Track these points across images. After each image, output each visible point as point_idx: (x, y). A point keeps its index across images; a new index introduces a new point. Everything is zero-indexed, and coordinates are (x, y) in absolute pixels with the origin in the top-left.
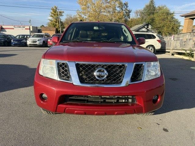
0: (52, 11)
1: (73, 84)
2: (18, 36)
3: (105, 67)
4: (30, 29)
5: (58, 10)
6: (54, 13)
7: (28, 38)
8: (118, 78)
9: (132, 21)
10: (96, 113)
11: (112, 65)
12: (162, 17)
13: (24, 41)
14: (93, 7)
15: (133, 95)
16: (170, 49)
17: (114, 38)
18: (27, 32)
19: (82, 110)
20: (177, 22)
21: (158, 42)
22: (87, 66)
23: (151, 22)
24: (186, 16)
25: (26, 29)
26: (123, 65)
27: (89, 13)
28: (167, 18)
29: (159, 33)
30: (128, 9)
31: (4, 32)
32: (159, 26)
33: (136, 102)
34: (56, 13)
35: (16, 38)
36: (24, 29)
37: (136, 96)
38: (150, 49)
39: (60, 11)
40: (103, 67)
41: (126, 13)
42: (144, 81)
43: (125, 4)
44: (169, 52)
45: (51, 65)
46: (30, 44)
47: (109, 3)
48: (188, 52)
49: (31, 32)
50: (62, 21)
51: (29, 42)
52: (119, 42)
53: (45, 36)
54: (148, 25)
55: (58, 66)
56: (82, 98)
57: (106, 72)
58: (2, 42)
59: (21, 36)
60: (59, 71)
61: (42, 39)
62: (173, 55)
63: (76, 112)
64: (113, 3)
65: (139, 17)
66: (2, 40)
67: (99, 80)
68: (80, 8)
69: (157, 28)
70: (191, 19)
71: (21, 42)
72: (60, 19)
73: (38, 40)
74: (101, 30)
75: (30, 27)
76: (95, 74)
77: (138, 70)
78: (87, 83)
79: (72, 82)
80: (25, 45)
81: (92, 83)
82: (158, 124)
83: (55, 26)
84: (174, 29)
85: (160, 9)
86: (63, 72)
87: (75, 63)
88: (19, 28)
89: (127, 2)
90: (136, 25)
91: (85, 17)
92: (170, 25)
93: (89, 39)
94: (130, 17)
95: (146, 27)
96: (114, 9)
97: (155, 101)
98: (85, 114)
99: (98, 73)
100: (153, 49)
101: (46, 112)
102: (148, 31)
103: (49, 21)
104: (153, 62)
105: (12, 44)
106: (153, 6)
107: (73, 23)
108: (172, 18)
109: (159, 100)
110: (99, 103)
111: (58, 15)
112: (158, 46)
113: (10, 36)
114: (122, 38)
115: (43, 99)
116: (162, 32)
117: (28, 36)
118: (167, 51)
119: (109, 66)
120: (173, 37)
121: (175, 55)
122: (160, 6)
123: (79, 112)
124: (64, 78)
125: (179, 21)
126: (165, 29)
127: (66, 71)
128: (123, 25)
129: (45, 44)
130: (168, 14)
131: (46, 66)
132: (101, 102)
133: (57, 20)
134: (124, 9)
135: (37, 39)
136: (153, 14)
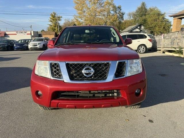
0: (51, 17)
1: (64, 81)
2: (20, 41)
3: (92, 65)
4: (31, 34)
5: (56, 16)
6: (53, 18)
7: (29, 42)
8: (103, 74)
9: (125, 23)
10: (85, 106)
11: (98, 64)
12: (154, 18)
13: (26, 45)
14: (89, 11)
15: (117, 89)
16: (161, 48)
17: (104, 40)
18: (29, 37)
19: (73, 105)
20: (168, 22)
21: (149, 42)
22: (76, 65)
23: (144, 23)
24: (174, 16)
25: (27, 34)
26: (108, 63)
27: (85, 17)
28: (159, 18)
29: (152, 32)
30: (122, 11)
31: (7, 38)
32: (151, 26)
33: (120, 96)
34: (55, 18)
35: (18, 43)
36: (26, 34)
37: (120, 90)
38: (142, 48)
39: (58, 16)
40: (90, 65)
41: (120, 15)
42: (127, 77)
43: (118, 7)
44: (160, 50)
45: (45, 65)
46: (31, 48)
47: (103, 7)
48: (178, 49)
49: (32, 37)
50: (60, 25)
51: (30, 46)
52: (107, 43)
53: (45, 40)
54: (140, 26)
55: (51, 67)
56: (73, 94)
57: (92, 70)
58: (5, 47)
59: (23, 41)
60: (52, 70)
61: (42, 43)
62: (164, 52)
63: (67, 106)
64: (107, 7)
65: (132, 18)
66: (5, 44)
67: (87, 77)
68: (76, 13)
69: (150, 28)
70: (179, 18)
71: (23, 46)
72: (58, 23)
73: (38, 44)
74: (91, 33)
75: (31, 32)
76: (83, 71)
77: (121, 67)
78: (76, 80)
79: (63, 80)
80: (27, 49)
81: (81, 80)
82: (144, 116)
83: (54, 30)
84: (166, 29)
85: (151, 10)
86: (55, 72)
87: (65, 63)
88: (22, 34)
89: (120, 5)
90: (129, 26)
91: (81, 21)
92: (162, 25)
93: (82, 42)
94: (123, 19)
95: (139, 28)
96: (109, 12)
97: (138, 94)
98: (76, 108)
99: (86, 71)
100: (145, 48)
101: (42, 108)
102: (141, 31)
103: (49, 26)
104: (134, 59)
105: (15, 48)
106: (145, 8)
107: (66, 28)
108: (164, 18)
109: (141, 93)
110: (88, 98)
111: (56, 20)
112: (149, 45)
113: (13, 41)
114: (112, 39)
115: (38, 96)
116: (154, 32)
117: (29, 41)
118: (158, 49)
119: (96, 65)
120: (163, 36)
121: (166, 52)
122: (151, 8)
123: (70, 106)
124: (56, 76)
125: (170, 21)
126: (157, 28)
127: (58, 70)
128: (111, 27)
129: (45, 47)
130: (159, 14)
131: (41, 67)
132: (90, 97)
133: (56, 25)
134: (117, 12)
135: (38, 42)
136: (145, 15)
